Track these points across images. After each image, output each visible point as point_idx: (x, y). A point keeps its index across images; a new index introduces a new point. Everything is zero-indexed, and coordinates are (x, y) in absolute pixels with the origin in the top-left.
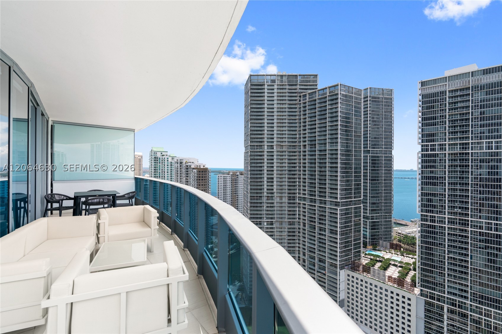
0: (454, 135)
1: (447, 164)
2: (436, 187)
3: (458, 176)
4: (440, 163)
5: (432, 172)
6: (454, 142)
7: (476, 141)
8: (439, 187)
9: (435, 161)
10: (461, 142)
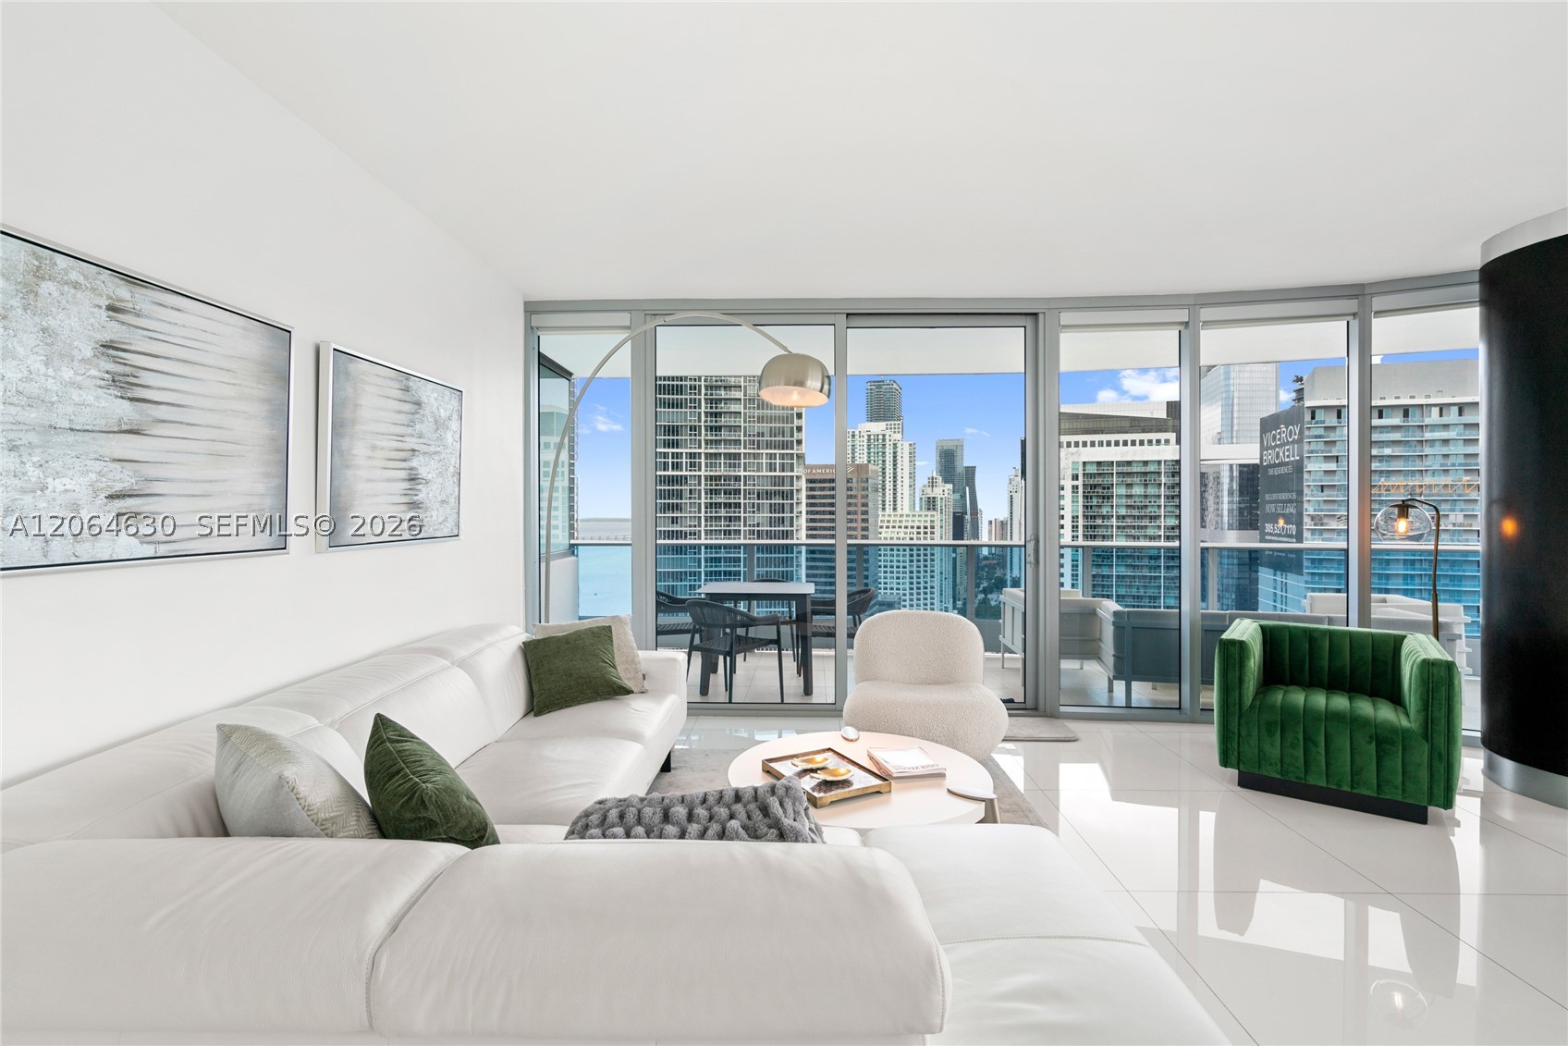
0: (716, 435)
1: (703, 500)
2: (684, 556)
3: (722, 528)
4: (690, 498)
5: (674, 521)
6: (716, 451)
7: (752, 451)
8: (688, 556)
9: (680, 494)
10: (726, 451)
